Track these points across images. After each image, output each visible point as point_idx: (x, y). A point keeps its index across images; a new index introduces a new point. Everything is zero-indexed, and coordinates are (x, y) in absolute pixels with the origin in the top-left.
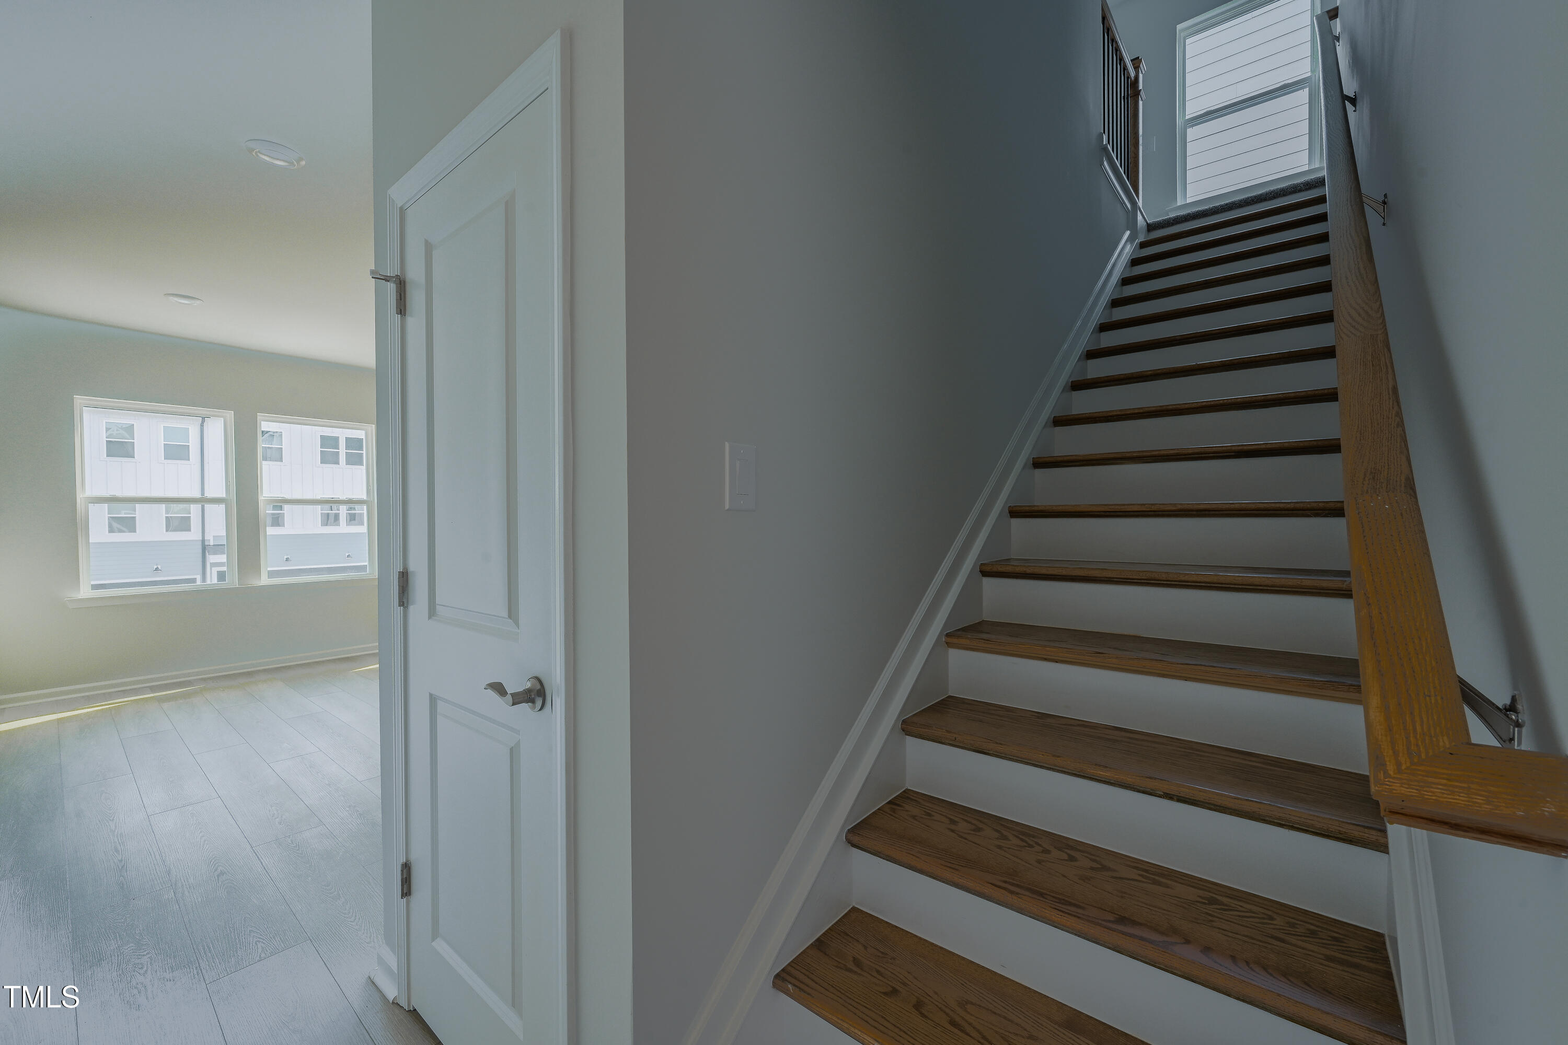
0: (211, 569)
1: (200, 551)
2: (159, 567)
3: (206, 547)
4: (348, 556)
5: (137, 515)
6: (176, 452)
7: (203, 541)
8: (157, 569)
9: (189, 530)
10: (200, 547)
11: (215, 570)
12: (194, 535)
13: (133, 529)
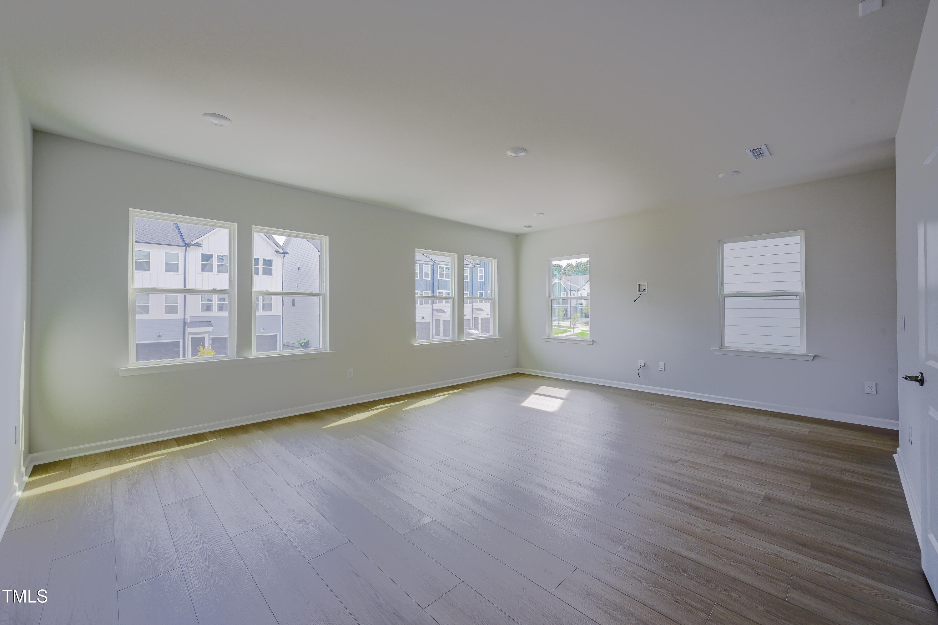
0: (188, 336)
1: (182, 325)
2: (161, 334)
3: (186, 323)
4: (263, 329)
5: (150, 304)
6: (171, 267)
7: (184, 319)
8: (159, 336)
9: (177, 313)
10: (182, 323)
11: (190, 336)
12: (179, 316)
13: (147, 312)
